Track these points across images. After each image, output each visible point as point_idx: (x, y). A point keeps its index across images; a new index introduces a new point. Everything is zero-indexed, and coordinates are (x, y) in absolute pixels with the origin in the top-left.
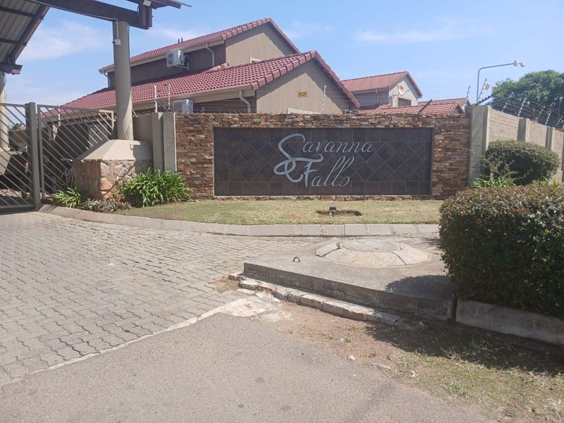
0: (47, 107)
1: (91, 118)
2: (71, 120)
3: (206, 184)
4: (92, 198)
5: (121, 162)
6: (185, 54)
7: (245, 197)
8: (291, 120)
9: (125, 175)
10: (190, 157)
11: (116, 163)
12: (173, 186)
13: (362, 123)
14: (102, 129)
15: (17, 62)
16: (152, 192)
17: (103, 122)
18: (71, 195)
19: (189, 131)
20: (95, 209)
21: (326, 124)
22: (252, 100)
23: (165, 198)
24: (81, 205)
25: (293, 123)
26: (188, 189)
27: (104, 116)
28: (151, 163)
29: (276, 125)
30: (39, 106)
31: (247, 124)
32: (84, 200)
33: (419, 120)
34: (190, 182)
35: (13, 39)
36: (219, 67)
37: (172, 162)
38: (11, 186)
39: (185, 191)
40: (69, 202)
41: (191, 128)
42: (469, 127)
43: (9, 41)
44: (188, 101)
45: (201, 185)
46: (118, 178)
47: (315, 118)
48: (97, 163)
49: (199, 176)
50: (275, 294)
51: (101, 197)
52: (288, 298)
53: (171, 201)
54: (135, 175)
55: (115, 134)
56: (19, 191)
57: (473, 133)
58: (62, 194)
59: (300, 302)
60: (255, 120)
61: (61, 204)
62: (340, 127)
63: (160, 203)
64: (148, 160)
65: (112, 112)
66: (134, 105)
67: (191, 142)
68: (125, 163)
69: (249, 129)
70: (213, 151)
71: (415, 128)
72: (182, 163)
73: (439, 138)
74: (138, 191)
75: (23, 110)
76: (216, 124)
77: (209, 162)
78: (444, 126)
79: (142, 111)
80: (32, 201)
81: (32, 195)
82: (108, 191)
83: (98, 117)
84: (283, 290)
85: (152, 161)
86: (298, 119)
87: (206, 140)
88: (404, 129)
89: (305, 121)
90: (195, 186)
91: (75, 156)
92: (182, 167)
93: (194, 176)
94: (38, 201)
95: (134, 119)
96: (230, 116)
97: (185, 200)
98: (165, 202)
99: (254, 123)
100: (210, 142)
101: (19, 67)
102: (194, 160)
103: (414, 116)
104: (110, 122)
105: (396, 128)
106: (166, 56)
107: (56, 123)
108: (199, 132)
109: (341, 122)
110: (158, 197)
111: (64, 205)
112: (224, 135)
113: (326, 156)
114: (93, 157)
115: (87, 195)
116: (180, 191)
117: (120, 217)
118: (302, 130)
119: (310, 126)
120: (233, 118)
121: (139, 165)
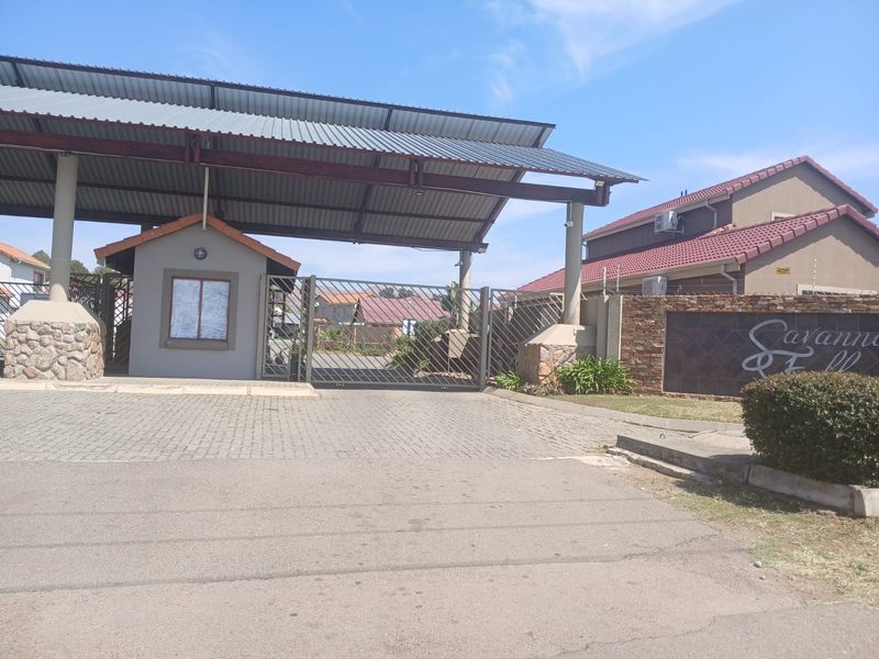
0: (499, 291)
1: (541, 300)
2: (527, 302)
3: (654, 377)
4: (530, 383)
5: (561, 347)
6: (678, 215)
7: (702, 396)
8: (766, 303)
9: (564, 361)
10: (636, 345)
11: (557, 348)
12: (612, 375)
13: (872, 307)
14: (551, 312)
15: (484, 241)
16: (587, 380)
17: (553, 305)
18: (510, 378)
19: (637, 316)
20: (529, 393)
21: (816, 307)
22: (739, 276)
23: (600, 387)
24: (519, 388)
25: (769, 306)
26: (631, 381)
27: (554, 298)
28: (594, 351)
29: (746, 308)
30: (492, 290)
31: (707, 308)
32: (522, 383)
34: (635, 373)
35: (482, 218)
36: (721, 229)
37: (616, 350)
38: (465, 371)
39: (628, 383)
40: (508, 385)
41: (640, 312)
43: (479, 220)
44: (659, 278)
45: (647, 377)
46: (557, 364)
48: (537, 347)
49: (645, 366)
50: (629, 459)
51: (538, 382)
52: (637, 462)
53: (608, 392)
54: (576, 362)
55: (563, 319)
56: (470, 374)
58: (504, 376)
59: (645, 465)
60: (718, 303)
61: (501, 386)
62: (836, 311)
63: (595, 393)
64: (590, 347)
65: (563, 294)
66: (583, 287)
67: (638, 327)
68: (565, 349)
69: (710, 313)
70: (664, 339)
72: (626, 351)
74: (572, 378)
75: (478, 294)
76: (669, 307)
77: (659, 351)
79: (591, 292)
80: (477, 382)
81: (479, 377)
82: (546, 376)
83: (548, 299)
84: (636, 456)
85: (595, 347)
86: (775, 302)
87: (656, 326)
89: (786, 304)
90: (640, 378)
91: (521, 340)
92: (626, 355)
93: (640, 366)
94: (482, 383)
95: (583, 304)
96: (686, 298)
97: (627, 392)
98: (601, 392)
99: (717, 306)
100: (660, 328)
101: (486, 246)
102: (640, 348)
104: (560, 305)
106: (654, 220)
107: (513, 304)
108: (648, 317)
109: (839, 305)
110: (593, 386)
111: (505, 388)
112: (679, 321)
113: (818, 349)
114: (535, 341)
115: (526, 379)
116: (620, 382)
117: (548, 401)
118: (782, 315)
119: (793, 310)
120: (690, 301)
121: (580, 352)
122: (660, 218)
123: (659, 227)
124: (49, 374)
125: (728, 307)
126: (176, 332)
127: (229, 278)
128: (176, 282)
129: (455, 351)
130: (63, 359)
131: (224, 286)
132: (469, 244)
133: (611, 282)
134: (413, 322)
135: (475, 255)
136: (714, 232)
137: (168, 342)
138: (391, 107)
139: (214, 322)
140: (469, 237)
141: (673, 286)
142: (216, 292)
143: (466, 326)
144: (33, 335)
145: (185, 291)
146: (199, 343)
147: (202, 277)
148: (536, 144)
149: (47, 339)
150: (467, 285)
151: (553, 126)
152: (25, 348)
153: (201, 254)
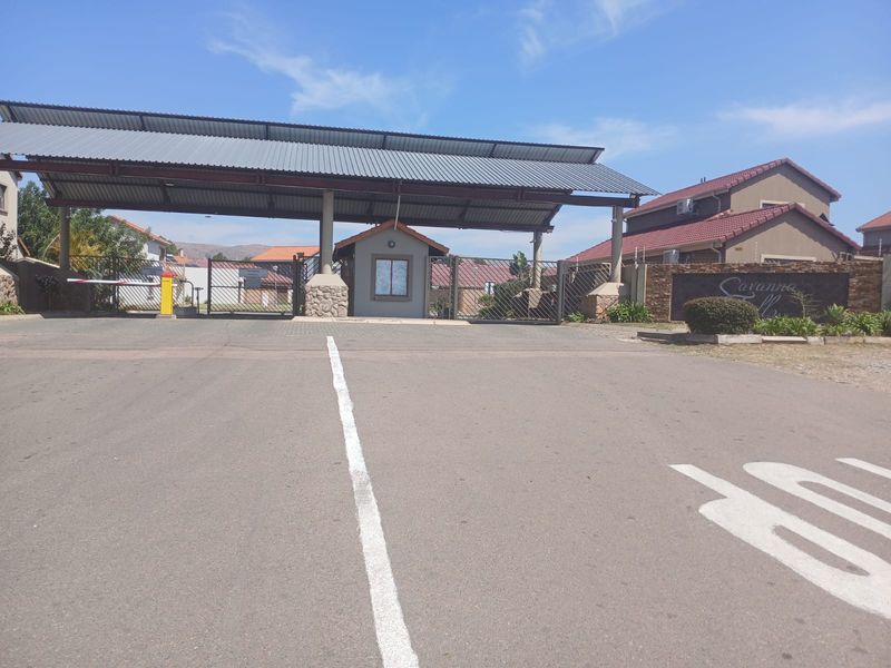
1: (595, 266)
3: (665, 313)
4: (591, 318)
5: (609, 296)
6: (693, 202)
8: (729, 268)
9: (611, 304)
10: (655, 294)
11: (606, 297)
12: (640, 312)
14: (602, 275)
15: (552, 224)
16: (625, 315)
17: (603, 271)
18: (578, 316)
19: (655, 276)
20: (590, 323)
21: (756, 270)
22: (723, 250)
23: (633, 319)
24: (584, 320)
25: (732, 269)
26: (651, 315)
27: (604, 266)
28: (629, 297)
29: (718, 271)
31: (695, 271)
32: (586, 318)
33: (835, 267)
34: (653, 310)
35: (550, 208)
36: (722, 214)
37: (642, 297)
39: (649, 316)
40: (577, 319)
41: (657, 274)
42: (880, 272)
43: (546, 210)
44: (674, 251)
45: (661, 313)
46: (607, 306)
47: (747, 266)
48: (595, 297)
49: (660, 306)
51: (596, 317)
52: (644, 340)
53: (637, 321)
54: (618, 305)
55: (610, 279)
57: (884, 277)
58: (574, 315)
61: (572, 321)
62: (767, 272)
64: (627, 295)
65: (610, 263)
66: (623, 256)
67: (656, 283)
68: (612, 297)
69: (696, 275)
70: (671, 290)
71: (832, 273)
72: (649, 297)
73: (854, 281)
74: (616, 314)
75: (556, 264)
76: (674, 271)
77: (668, 297)
78: (858, 271)
79: (628, 261)
81: (557, 317)
82: (600, 314)
83: (600, 267)
87: (666, 283)
88: (821, 273)
89: (740, 268)
90: (656, 313)
91: (584, 293)
92: (649, 300)
93: (657, 306)
95: (623, 269)
96: (684, 265)
97: (649, 322)
98: (633, 321)
99: (701, 270)
100: (669, 283)
101: (553, 227)
102: (657, 296)
103: (830, 264)
104: (608, 270)
105: (814, 273)
106: (676, 204)
107: (575, 270)
108: (662, 277)
109: (769, 269)
110: (628, 318)
111: (574, 321)
112: (679, 279)
113: (758, 293)
114: (594, 293)
115: (588, 315)
116: (645, 316)
117: (602, 326)
118: (737, 274)
119: (743, 271)
120: (686, 267)
121: (621, 299)
122: (681, 204)
123: (680, 210)
124: (329, 314)
125: (708, 270)
126: (379, 291)
127: (408, 259)
128: (378, 262)
129: (533, 303)
130: (336, 306)
131: (404, 263)
132: (541, 227)
133: (640, 254)
134: (492, 284)
135: (544, 234)
136: (717, 216)
137: (375, 297)
138: (496, 143)
139: (399, 286)
140: (540, 221)
141: (683, 256)
142: (400, 267)
143: (539, 285)
144: (320, 293)
145: (383, 266)
146: (392, 297)
147: (392, 258)
148: (591, 161)
149: (327, 295)
150: (539, 259)
151: (603, 149)
152: (316, 300)
153: (391, 245)
